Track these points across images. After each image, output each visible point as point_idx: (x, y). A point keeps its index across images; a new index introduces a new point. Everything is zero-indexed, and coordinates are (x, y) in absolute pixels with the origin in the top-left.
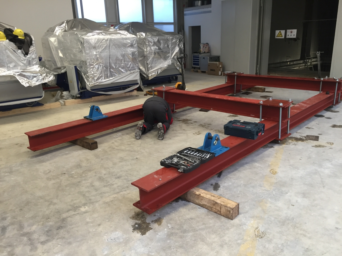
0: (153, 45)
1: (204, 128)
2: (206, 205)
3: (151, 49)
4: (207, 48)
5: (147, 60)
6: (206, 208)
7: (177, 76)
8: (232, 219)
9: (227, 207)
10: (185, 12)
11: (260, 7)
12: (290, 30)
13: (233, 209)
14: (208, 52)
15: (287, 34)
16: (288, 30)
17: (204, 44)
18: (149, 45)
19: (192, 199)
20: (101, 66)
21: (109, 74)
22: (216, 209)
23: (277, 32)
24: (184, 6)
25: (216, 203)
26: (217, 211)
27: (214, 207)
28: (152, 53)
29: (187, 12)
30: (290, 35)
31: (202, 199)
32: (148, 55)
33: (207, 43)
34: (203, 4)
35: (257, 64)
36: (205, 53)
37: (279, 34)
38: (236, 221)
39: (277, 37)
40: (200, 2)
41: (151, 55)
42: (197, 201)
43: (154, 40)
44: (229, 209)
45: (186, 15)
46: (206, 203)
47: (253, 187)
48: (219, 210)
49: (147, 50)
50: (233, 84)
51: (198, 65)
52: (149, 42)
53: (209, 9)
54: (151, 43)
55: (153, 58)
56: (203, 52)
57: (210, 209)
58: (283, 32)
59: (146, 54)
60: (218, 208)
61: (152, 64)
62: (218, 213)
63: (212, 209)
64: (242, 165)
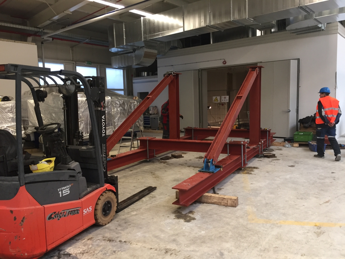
0: (119, 107)
1: (183, 166)
2: (216, 202)
3: (117, 110)
4: (156, 110)
5: (114, 118)
6: (216, 204)
7: (136, 133)
8: (236, 207)
9: (232, 199)
10: (134, 81)
11: (199, 79)
12: (224, 97)
13: (236, 200)
14: (157, 114)
15: (222, 99)
16: (222, 97)
17: (153, 107)
18: (116, 107)
19: (205, 200)
20: (82, 123)
21: (89, 130)
22: (224, 203)
23: (214, 98)
24: (132, 76)
25: (224, 198)
26: (225, 204)
27: (223, 202)
28: (119, 114)
29: (135, 80)
30: (224, 100)
31: (213, 199)
32: (115, 115)
33: (156, 106)
34: (148, 75)
35: (200, 123)
36: (154, 114)
37: (216, 99)
38: (238, 207)
39: (214, 101)
40: (146, 73)
41: (118, 114)
42: (210, 201)
43: (120, 102)
44: (233, 200)
45: (134, 83)
46: (216, 201)
47: (239, 192)
48: (227, 202)
49: (114, 111)
50: (191, 136)
51: (149, 124)
52: (116, 104)
53: (156, 79)
54: (118, 105)
55: (119, 118)
56: (153, 113)
57: (219, 204)
58: (218, 98)
59: (113, 114)
60: (226, 202)
61: (118, 122)
62: (226, 205)
63: (221, 204)
64: (225, 183)
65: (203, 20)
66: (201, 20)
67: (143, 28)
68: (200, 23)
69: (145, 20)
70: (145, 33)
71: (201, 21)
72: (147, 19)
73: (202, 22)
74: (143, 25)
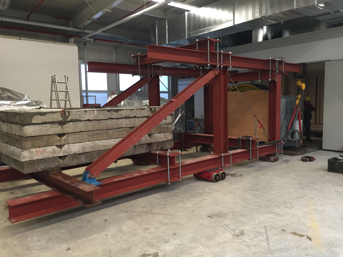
10: (179, 83)
24: (177, 77)
29: (181, 82)
65: (257, 10)
66: (255, 10)
67: (187, 24)
68: (253, 14)
69: (189, 16)
70: (189, 29)
71: (255, 12)
72: (192, 14)
73: (257, 12)
74: (187, 20)
